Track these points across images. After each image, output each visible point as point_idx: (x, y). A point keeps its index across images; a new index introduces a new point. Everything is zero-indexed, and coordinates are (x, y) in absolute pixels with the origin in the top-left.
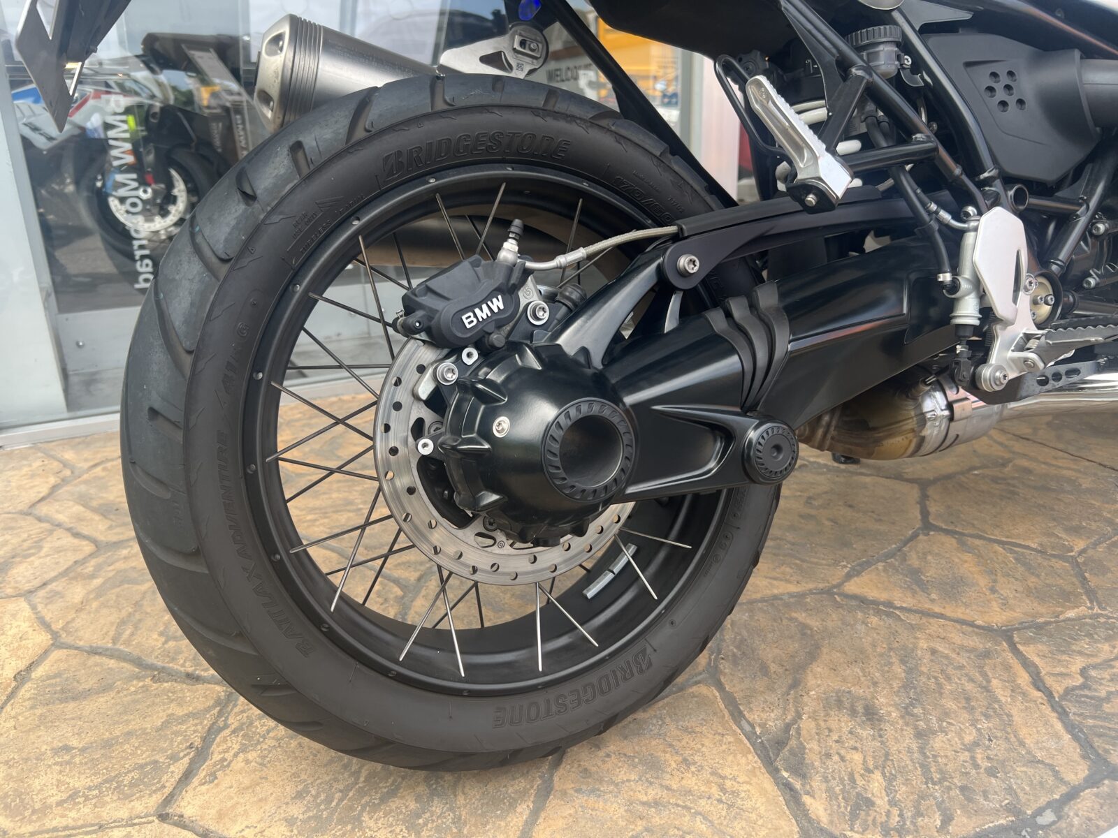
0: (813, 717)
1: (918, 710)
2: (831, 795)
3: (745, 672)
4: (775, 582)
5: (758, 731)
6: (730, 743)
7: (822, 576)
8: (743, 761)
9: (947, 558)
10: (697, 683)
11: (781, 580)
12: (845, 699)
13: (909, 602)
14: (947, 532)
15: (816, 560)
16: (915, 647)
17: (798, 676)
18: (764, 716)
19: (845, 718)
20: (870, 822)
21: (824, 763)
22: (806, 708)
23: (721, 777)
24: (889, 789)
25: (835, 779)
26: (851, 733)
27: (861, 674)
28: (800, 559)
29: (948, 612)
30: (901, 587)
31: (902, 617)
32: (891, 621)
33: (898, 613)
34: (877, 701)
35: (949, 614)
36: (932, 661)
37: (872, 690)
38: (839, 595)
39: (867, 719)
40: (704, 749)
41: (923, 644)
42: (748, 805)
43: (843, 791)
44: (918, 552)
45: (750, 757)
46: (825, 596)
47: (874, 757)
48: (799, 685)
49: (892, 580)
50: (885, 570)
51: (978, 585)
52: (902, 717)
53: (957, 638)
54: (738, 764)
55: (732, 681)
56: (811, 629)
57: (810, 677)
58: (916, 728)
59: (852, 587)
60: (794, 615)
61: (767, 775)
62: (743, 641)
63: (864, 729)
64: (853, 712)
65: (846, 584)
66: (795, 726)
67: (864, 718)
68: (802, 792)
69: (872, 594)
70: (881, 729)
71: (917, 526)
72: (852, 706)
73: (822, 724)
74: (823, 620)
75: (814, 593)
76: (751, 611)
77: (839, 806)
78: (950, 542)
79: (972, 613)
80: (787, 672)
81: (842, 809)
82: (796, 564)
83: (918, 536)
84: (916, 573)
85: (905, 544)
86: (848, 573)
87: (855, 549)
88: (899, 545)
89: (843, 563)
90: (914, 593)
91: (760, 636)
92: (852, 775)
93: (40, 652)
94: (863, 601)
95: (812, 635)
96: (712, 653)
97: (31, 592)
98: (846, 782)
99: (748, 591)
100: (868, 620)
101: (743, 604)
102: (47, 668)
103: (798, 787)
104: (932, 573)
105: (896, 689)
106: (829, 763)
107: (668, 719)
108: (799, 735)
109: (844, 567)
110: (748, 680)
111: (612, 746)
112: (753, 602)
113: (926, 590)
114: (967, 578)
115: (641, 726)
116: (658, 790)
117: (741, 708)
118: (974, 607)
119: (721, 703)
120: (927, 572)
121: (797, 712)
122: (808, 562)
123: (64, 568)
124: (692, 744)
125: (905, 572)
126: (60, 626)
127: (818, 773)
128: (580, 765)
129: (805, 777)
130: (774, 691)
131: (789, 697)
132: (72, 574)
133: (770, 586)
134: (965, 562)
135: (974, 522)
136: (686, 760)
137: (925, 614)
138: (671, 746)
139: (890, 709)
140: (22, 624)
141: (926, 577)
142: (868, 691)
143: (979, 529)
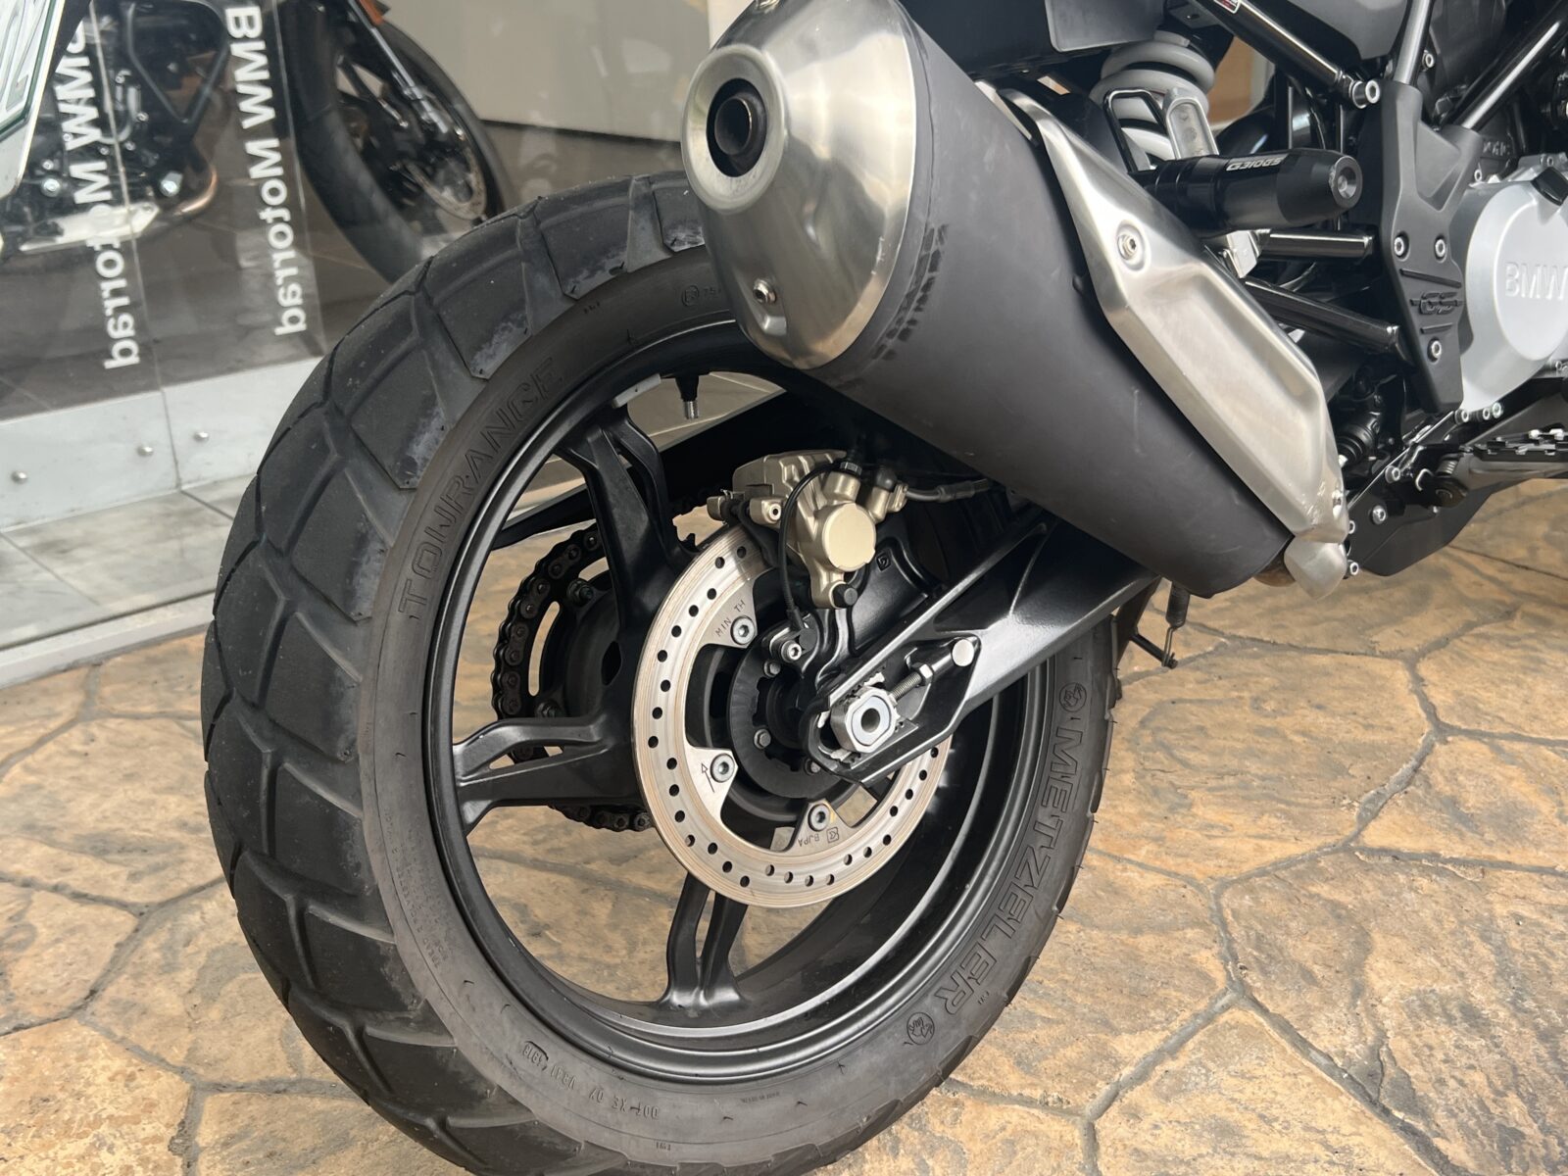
0: (1402, 1033)
1: (1529, 1004)
2: (1469, 1134)
3: (1283, 983)
4: (1264, 843)
5: (1339, 1063)
6: (1309, 1085)
7: (1325, 825)
8: (1337, 1106)
9: (1485, 776)
10: (1226, 1008)
11: (1271, 838)
12: (1431, 1002)
13: (1459, 850)
14: (1471, 734)
15: (1306, 801)
16: (1492, 919)
17: (1357, 979)
18: (1337, 1041)
19: (1443, 1028)
20: (1528, 1159)
21: (1441, 1093)
22: (1387, 1022)
23: (1318, 1131)
24: (1534, 1112)
25: (1463, 1111)
26: (1457, 1047)
27: (1438, 965)
28: (1288, 803)
29: (1516, 858)
30: (1441, 829)
31: (1458, 872)
32: (1445, 882)
33: (1449, 867)
34: (1472, 999)
35: (1517, 861)
36: (1521, 932)
37: (1460, 984)
38: (1363, 850)
39: (1471, 1025)
40: (1279, 1098)
41: (1500, 910)
42: (1369, 1162)
43: (1479, 1123)
44: (1442, 772)
45: (1343, 1098)
46: (1341, 855)
47: (1500, 1075)
48: (1363, 990)
49: (1423, 819)
50: (1410, 806)
51: (1540, 812)
52: (1514, 1016)
53: (1542, 895)
54: (1333, 1112)
55: (1272, 997)
56: (1346, 908)
57: (1373, 977)
58: (1536, 1027)
59: (1376, 835)
60: (1314, 890)
61: (1377, 1120)
62: (1260, 938)
63: (1472, 1039)
64: (1450, 1020)
65: (1364, 833)
66: (1384, 1049)
67: (1466, 1025)
68: (1429, 1134)
69: (1407, 844)
70: (1493, 1037)
71: (1427, 730)
72: (1444, 1010)
73: (1416, 1040)
74: (1355, 893)
75: (1327, 853)
76: (1251, 890)
77: (1482, 1143)
78: (1479, 750)
79: (1548, 855)
80: (1340, 975)
81: (1488, 1148)
82: (1279, 810)
83: (1433, 746)
84: (1453, 803)
85: (1421, 761)
86: (1360, 816)
87: (1353, 776)
88: (1413, 762)
89: (1345, 802)
90: (1461, 835)
91: (1280, 928)
92: (1481, 1103)
93: (181, 1103)
94: (1396, 856)
95: (1350, 917)
96: (1226, 962)
97: (80, 1008)
98: (1479, 1113)
99: (1232, 860)
100: (1416, 884)
101: (1234, 882)
102: (215, 1128)
103: (1420, 1126)
104: (1473, 800)
105: (1490, 979)
106: (1447, 1091)
107: (1211, 1065)
108: (1393, 1059)
109: (1350, 807)
110: (1292, 995)
111: (1155, 1114)
112: (1248, 877)
113: (1476, 830)
114: (1522, 803)
115: (1180, 1080)
116: (1246, 1162)
117: (1302, 1033)
118: (1547, 846)
119: (1272, 1032)
120: (1467, 801)
121: (1377, 1029)
122: (1298, 805)
123: (107, 959)
124: (1261, 1093)
125: (1438, 805)
126: (182, 1057)
127: (1438, 1106)
128: (1125, 1146)
129: (1424, 1114)
130: (1335, 1004)
131: (1358, 1010)
132: (129, 969)
133: (1259, 849)
134: (1511, 779)
135: (1503, 715)
136: (1262, 1117)
137: (1486, 865)
138: (1233, 1100)
139: (1494, 1007)
140: (109, 1062)
141: (1468, 808)
142: (1455, 986)
143: (1513, 726)
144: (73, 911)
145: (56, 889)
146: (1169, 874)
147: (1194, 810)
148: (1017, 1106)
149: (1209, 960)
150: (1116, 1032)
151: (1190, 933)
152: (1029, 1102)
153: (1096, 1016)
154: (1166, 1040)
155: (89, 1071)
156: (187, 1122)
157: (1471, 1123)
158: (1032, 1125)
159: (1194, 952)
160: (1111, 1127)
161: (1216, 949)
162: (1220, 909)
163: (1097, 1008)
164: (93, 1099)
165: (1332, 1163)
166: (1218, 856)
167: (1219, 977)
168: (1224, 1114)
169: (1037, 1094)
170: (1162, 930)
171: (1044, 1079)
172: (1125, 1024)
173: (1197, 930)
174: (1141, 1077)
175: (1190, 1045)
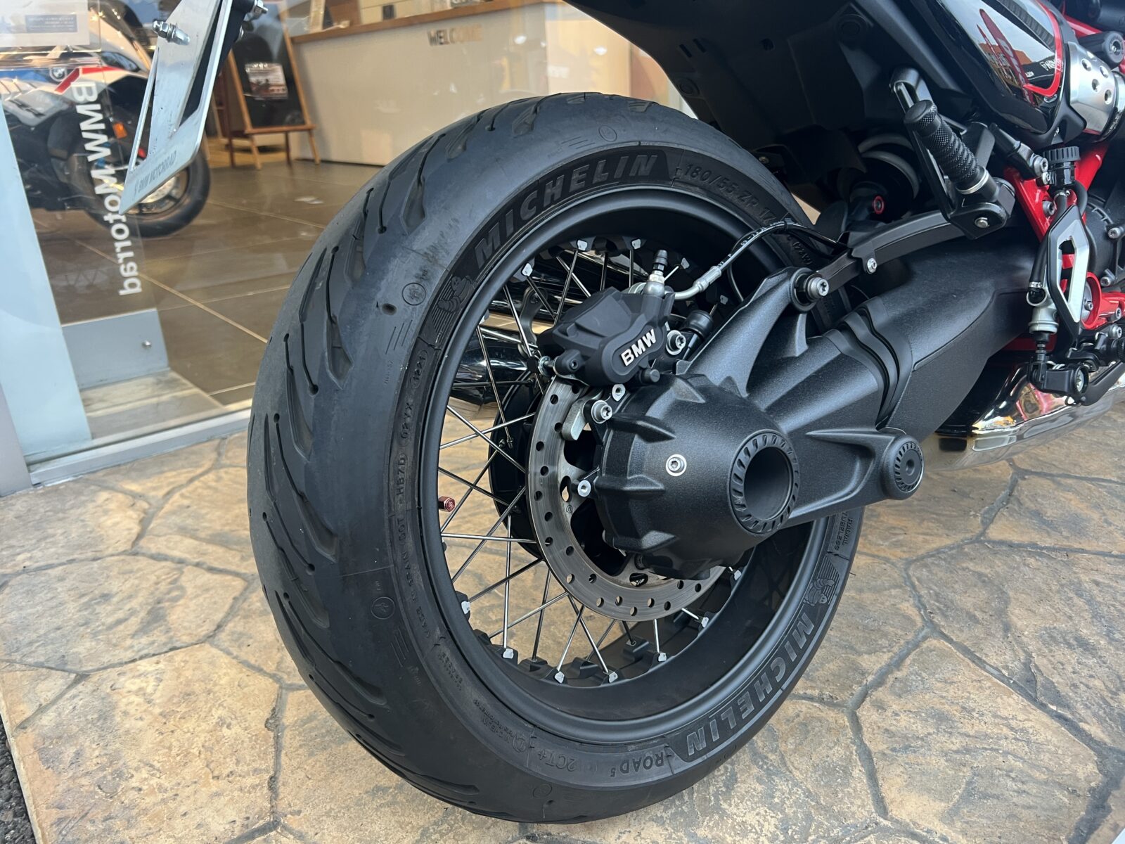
0: (1041, 654)
1: (1117, 636)
2: (1101, 721)
3: (958, 622)
4: (928, 537)
5: (1005, 673)
6: (990, 687)
7: (963, 527)
8: (1011, 701)
9: (1054, 498)
10: (925, 638)
11: (931, 535)
12: (1055, 635)
13: (1048, 542)
14: (1039, 474)
15: (948, 513)
16: (1080, 583)
17: (1004, 620)
18: (1001, 659)
19: (1067, 651)
21: (1077, 693)
22: (1030, 647)
23: (1003, 718)
25: (1093, 705)
26: (1079, 663)
27: (1053, 611)
28: (937, 514)
29: (1085, 547)
30: (1034, 529)
31: (1052, 555)
32: (1045, 560)
33: (1044, 551)
34: (1081, 633)
35: (1088, 548)
36: (1100, 591)
37: (1071, 623)
38: (989, 542)
39: (1084, 650)
40: (972, 696)
41: (1083, 577)
42: (1041, 739)
43: (1105, 712)
44: (1027, 496)
45: (1014, 696)
46: (977, 544)
47: (1111, 682)
48: (1010, 627)
49: (1022, 523)
50: (1011, 515)
51: (1093, 520)
52: (1110, 643)
53: (1108, 568)
54: (1010, 705)
55: (953, 632)
56: (987, 576)
57: (1015, 619)
59: (995, 533)
60: (964, 565)
61: (1039, 711)
62: (937, 594)
63: (1087, 658)
64: (1070, 646)
65: (987, 531)
66: (1033, 665)
67: (1081, 649)
68: (1075, 720)
69: (1015, 538)
70: (1100, 657)
71: (1011, 472)
72: (1065, 640)
73: (1052, 659)
74: (991, 567)
75: (967, 544)
76: (926, 566)
77: (1111, 726)
78: (1045, 482)
79: (1105, 545)
80: (993, 618)
81: (1116, 729)
82: (934, 519)
83: (1017, 481)
84: (1038, 514)
85: (1012, 490)
86: (982, 521)
87: (973, 499)
88: (1007, 491)
89: (972, 513)
90: (1048, 533)
91: (948, 588)
92: (1103, 698)
93: (273, 697)
94: (1011, 545)
95: (991, 581)
96: (920, 611)
97: (211, 636)
98: (1104, 706)
99: (910, 548)
100: (1027, 562)
101: (915, 560)
102: (295, 713)
103: (1070, 716)
104: (1050, 513)
105: (1089, 620)
106: (1079, 692)
107: (924, 675)
108: (1040, 671)
109: (975, 516)
110: (966, 630)
111: (894, 706)
112: (923, 558)
113: (1055, 529)
114: (1080, 514)
115: (905, 684)
116: (960, 738)
117: (978, 654)
118: (1103, 539)
119: (958, 653)
120: (1046, 513)
121: (1025, 651)
122: (944, 515)
123: (227, 607)
124: (960, 692)
125: (1028, 514)
126: (274, 667)
127: (1077, 702)
128: (879, 727)
129: (1068, 707)
130: (994, 636)
131: (1010, 639)
132: (241, 612)
133: (926, 541)
134: (1071, 500)
135: (1054, 463)
136: (964, 708)
137: (1068, 551)
138: (943, 697)
139: (1097, 638)
140: (229, 671)
141: (1048, 517)
142: (1068, 625)
143: (1063, 469)
144: (208, 577)
145: (198, 565)
146: (873, 556)
147: (882, 518)
148: (804, 701)
149: (908, 607)
150: (860, 654)
151: (893, 592)
152: (811, 699)
153: (845, 643)
154: (891, 658)
155: (216, 675)
156: (277, 709)
157: (1101, 713)
158: (817, 714)
159: (899, 603)
160: (867, 714)
161: (911, 601)
162: (909, 577)
163: (843, 637)
164: (218, 694)
165: (1016, 739)
166: (902, 546)
167: (918, 620)
168: (938, 706)
169: (816, 693)
170: (877, 590)
171: (818, 683)
172: (864, 648)
173: (898, 590)
174: (880, 682)
175: (908, 661)
